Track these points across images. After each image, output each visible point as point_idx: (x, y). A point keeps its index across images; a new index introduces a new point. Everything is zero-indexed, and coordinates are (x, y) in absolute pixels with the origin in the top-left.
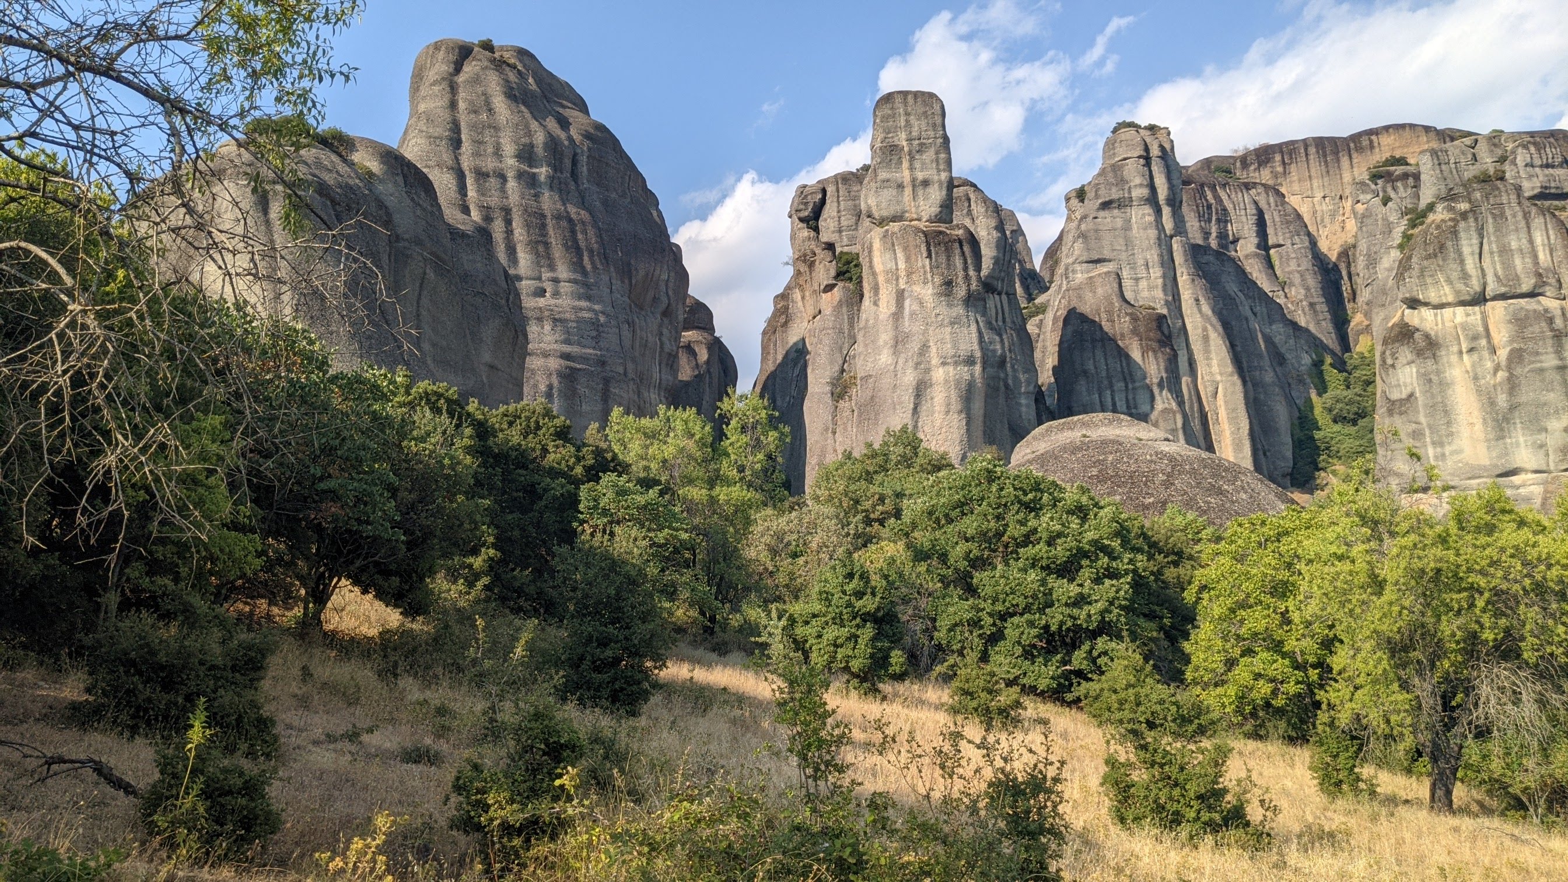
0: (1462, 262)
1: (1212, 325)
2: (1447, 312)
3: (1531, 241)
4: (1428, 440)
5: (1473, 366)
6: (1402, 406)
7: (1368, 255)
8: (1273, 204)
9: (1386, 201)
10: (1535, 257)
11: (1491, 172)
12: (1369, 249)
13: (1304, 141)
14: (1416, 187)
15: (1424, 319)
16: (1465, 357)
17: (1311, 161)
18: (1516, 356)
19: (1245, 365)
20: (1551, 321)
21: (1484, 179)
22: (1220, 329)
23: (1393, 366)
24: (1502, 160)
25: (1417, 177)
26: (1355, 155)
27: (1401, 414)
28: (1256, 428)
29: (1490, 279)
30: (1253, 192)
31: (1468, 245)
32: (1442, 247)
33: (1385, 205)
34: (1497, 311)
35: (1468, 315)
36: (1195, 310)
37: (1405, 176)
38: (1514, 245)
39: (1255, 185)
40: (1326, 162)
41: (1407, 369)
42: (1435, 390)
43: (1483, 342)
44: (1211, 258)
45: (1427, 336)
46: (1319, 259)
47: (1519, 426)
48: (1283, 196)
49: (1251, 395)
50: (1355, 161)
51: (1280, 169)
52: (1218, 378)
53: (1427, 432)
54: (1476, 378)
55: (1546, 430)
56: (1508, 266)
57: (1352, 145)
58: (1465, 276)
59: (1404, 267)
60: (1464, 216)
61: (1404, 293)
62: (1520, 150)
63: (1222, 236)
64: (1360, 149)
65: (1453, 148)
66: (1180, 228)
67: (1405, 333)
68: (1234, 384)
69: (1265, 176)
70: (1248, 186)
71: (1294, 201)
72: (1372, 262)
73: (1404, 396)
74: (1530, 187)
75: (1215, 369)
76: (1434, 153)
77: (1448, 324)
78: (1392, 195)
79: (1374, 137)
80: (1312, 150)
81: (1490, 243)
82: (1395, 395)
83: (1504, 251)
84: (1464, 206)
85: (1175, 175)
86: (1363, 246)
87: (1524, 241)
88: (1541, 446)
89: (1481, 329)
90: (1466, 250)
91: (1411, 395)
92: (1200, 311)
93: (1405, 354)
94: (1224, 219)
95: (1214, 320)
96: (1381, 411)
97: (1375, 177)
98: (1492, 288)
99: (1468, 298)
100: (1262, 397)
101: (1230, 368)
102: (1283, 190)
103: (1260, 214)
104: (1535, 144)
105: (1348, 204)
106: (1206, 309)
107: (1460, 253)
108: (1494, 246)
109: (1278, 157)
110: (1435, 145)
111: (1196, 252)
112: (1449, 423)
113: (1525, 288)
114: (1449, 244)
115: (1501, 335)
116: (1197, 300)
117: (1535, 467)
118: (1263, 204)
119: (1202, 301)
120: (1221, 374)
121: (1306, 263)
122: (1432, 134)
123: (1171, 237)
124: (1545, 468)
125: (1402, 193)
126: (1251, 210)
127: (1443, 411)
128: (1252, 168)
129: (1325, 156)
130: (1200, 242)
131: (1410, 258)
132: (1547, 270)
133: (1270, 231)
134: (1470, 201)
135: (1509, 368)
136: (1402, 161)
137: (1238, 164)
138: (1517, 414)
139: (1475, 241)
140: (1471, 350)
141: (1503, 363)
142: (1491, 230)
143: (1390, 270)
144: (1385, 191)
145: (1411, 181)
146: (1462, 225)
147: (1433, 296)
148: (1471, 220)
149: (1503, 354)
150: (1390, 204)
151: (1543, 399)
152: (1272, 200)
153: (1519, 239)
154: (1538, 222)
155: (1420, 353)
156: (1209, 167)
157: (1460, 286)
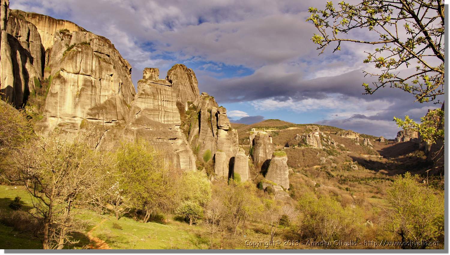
0: (76, 63)
1: (9, 59)
2: (70, 74)
3: (92, 63)
4: (58, 105)
5: (73, 89)
6: (54, 95)
7: (55, 52)
8: (33, 30)
10: (92, 67)
11: (88, 42)
12: (55, 50)
13: (46, 16)
14: (70, 39)
15: (64, 74)
16: (72, 86)
17: (46, 22)
18: (82, 90)
19: (15, 73)
20: (92, 83)
21: (85, 43)
22: (11, 60)
23: (54, 84)
24: (91, 40)
25: (71, 36)
26: (57, 25)
27: (54, 97)
28: (15, 91)
29: (82, 69)
30: (29, 24)
31: (79, 60)
32: (73, 57)
33: (62, 40)
34: (81, 77)
35: (74, 76)
36: (5, 53)
37: (68, 35)
38: (88, 63)
39: (30, 23)
40: (50, 24)
41: (58, 86)
42: (63, 92)
43: (76, 84)
44: (13, 40)
45: (64, 79)
46: (42, 48)
47: (79, 106)
48: (37, 29)
49: (15, 82)
50: (57, 26)
51: (37, 21)
52: (7, 75)
53: (59, 103)
54: (73, 92)
55: (85, 109)
56: (86, 67)
57: (58, 22)
58: (76, 67)
59: (62, 60)
60: (80, 52)
61: (61, 66)
62: (95, 39)
63: (17, 34)
64: (59, 24)
65: (81, 33)
66: (5, 29)
67: (59, 77)
68: (11, 78)
69: (33, 21)
70: (28, 22)
71: (39, 31)
72: (55, 54)
73: (55, 93)
74: (95, 49)
75: (7, 71)
76: (76, 32)
77: (70, 77)
78: (64, 39)
79: (63, 22)
80: (47, 19)
81: (83, 61)
82: (53, 92)
83: (86, 63)
84: (80, 50)
85: (8, 12)
86: (54, 49)
87: (91, 63)
88: (83, 112)
89: (77, 81)
90: (78, 61)
91: (57, 93)
92: (6, 54)
93: (58, 81)
94: (18, 28)
95: (10, 58)
96: (49, 95)
97: (61, 32)
98: (81, 72)
99: (75, 72)
100: (18, 83)
101: (11, 72)
102: (37, 27)
103: (29, 30)
104: (99, 39)
105: (53, 37)
106: (8, 54)
107: (76, 61)
108: (84, 61)
109: (38, 18)
110: (77, 30)
111: (9, 37)
112: (64, 102)
113: (88, 74)
114: (75, 58)
115: (81, 83)
116: (6, 51)
117: (81, 117)
118: (31, 29)
119: (7, 51)
120: (8, 74)
121: (39, 49)
122: (77, 27)
123: (2, 30)
124: (82, 117)
125: (66, 39)
126: (27, 30)
127: (63, 98)
128: (30, 18)
129: (50, 22)
130: (10, 33)
131: (65, 58)
132: (94, 71)
133: (31, 37)
134: (82, 49)
135: (80, 91)
136: (68, 31)
137: (26, 15)
138: (79, 103)
139: (80, 59)
140: (73, 85)
141: (80, 90)
142: (84, 57)
143: (59, 58)
144: (62, 37)
145: (69, 37)
146: (78, 54)
147: (68, 70)
148: (81, 54)
149: (80, 88)
150: (63, 41)
151: (86, 101)
152: (33, 29)
153: (90, 62)
154: (95, 59)
155: (62, 83)
156: (18, 13)
157: (75, 70)
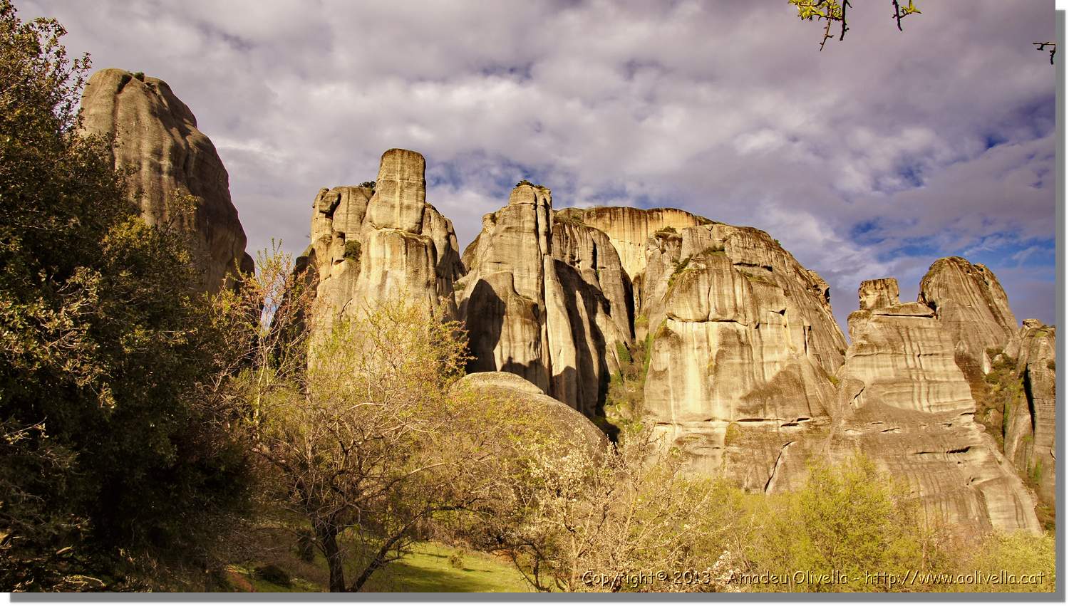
0: (699, 297)
1: (562, 312)
2: (689, 324)
3: (734, 291)
4: (672, 396)
5: (699, 356)
6: (660, 375)
7: (651, 281)
8: (602, 243)
9: (663, 251)
10: (735, 300)
11: (718, 247)
12: (651, 277)
13: (623, 208)
14: (680, 246)
15: (674, 326)
16: (695, 351)
17: (626, 219)
18: (720, 355)
19: (578, 338)
20: (739, 337)
21: (714, 250)
22: (566, 313)
23: (658, 351)
24: (724, 240)
25: (680, 240)
26: (649, 222)
27: (659, 379)
28: (580, 376)
29: (712, 309)
30: (592, 233)
31: (703, 288)
32: (689, 286)
33: (662, 253)
34: (714, 327)
35: (699, 328)
36: (553, 301)
37: (674, 239)
38: (726, 292)
39: (593, 229)
40: (633, 223)
41: (665, 354)
42: (679, 367)
43: (705, 344)
44: (565, 271)
45: (677, 337)
46: (625, 278)
47: (718, 393)
48: (609, 239)
49: (579, 356)
50: (649, 225)
51: (608, 222)
52: (562, 344)
53: (672, 392)
54: (700, 364)
55: (731, 398)
56: (721, 303)
57: (648, 216)
58: (700, 305)
59: (668, 296)
60: (703, 271)
61: (668, 310)
62: (733, 236)
63: (573, 257)
64: (652, 218)
65: (701, 229)
66: (549, 251)
67: (666, 333)
68: (570, 349)
69: (599, 225)
70: (589, 229)
71: (614, 242)
72: (653, 285)
73: (662, 369)
74: (737, 258)
75: (561, 338)
76: (690, 229)
77: (689, 331)
78: (667, 248)
79: (660, 214)
80: (627, 215)
81: (714, 289)
82: (657, 368)
83: (720, 294)
84: (703, 266)
85: (551, 218)
86: (648, 276)
87: (731, 291)
88: (728, 406)
89: (705, 337)
90: (702, 291)
91: (666, 369)
92: (556, 302)
93: (665, 344)
94: (573, 247)
95: (564, 309)
96: (649, 376)
97: (658, 236)
98: (713, 315)
99: (700, 318)
100: (585, 358)
101: (569, 339)
102: (609, 235)
103: (595, 245)
104: (741, 235)
105: (643, 249)
106: (560, 302)
107: (699, 293)
108: (716, 291)
109: (608, 215)
110: (691, 224)
111: (558, 265)
112: (683, 389)
113: (729, 317)
114: (693, 286)
115: (715, 341)
116: (555, 295)
117: (723, 418)
118: (597, 241)
119: (558, 296)
120: (564, 342)
121: (618, 281)
122: (690, 218)
123: (544, 255)
124: (728, 419)
125: (670, 248)
126: (591, 245)
127: (680, 379)
128: (593, 219)
129: (633, 219)
130: (560, 260)
131: (673, 290)
132: (741, 308)
133: (599, 258)
134: (707, 265)
135: (716, 360)
136: (673, 230)
137: (585, 215)
138: (718, 386)
139: (707, 287)
140: (699, 348)
141: (714, 357)
142: (715, 281)
143: (661, 293)
144: (663, 246)
145: (677, 242)
146: (701, 277)
147: (683, 315)
148: (706, 274)
149: (714, 352)
150: (665, 253)
151: (732, 380)
152: (602, 239)
153: (728, 289)
154: (738, 281)
155: (673, 346)
156: (569, 214)
157: (698, 312)
